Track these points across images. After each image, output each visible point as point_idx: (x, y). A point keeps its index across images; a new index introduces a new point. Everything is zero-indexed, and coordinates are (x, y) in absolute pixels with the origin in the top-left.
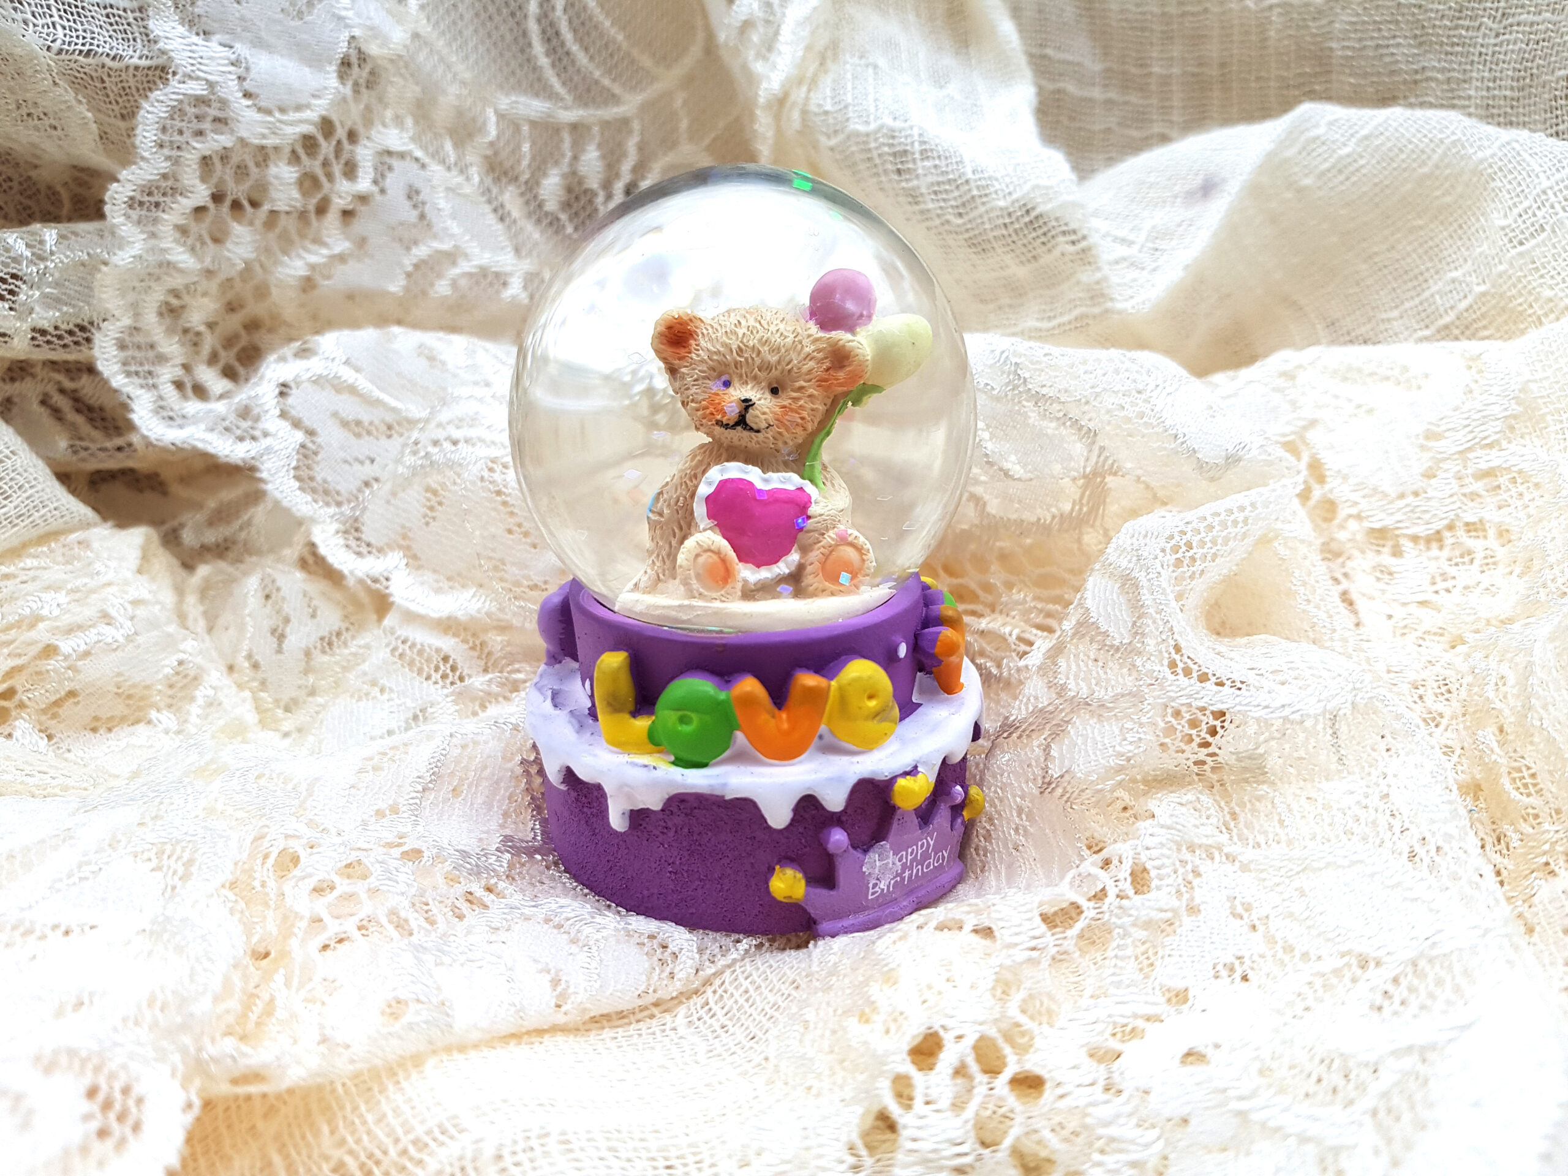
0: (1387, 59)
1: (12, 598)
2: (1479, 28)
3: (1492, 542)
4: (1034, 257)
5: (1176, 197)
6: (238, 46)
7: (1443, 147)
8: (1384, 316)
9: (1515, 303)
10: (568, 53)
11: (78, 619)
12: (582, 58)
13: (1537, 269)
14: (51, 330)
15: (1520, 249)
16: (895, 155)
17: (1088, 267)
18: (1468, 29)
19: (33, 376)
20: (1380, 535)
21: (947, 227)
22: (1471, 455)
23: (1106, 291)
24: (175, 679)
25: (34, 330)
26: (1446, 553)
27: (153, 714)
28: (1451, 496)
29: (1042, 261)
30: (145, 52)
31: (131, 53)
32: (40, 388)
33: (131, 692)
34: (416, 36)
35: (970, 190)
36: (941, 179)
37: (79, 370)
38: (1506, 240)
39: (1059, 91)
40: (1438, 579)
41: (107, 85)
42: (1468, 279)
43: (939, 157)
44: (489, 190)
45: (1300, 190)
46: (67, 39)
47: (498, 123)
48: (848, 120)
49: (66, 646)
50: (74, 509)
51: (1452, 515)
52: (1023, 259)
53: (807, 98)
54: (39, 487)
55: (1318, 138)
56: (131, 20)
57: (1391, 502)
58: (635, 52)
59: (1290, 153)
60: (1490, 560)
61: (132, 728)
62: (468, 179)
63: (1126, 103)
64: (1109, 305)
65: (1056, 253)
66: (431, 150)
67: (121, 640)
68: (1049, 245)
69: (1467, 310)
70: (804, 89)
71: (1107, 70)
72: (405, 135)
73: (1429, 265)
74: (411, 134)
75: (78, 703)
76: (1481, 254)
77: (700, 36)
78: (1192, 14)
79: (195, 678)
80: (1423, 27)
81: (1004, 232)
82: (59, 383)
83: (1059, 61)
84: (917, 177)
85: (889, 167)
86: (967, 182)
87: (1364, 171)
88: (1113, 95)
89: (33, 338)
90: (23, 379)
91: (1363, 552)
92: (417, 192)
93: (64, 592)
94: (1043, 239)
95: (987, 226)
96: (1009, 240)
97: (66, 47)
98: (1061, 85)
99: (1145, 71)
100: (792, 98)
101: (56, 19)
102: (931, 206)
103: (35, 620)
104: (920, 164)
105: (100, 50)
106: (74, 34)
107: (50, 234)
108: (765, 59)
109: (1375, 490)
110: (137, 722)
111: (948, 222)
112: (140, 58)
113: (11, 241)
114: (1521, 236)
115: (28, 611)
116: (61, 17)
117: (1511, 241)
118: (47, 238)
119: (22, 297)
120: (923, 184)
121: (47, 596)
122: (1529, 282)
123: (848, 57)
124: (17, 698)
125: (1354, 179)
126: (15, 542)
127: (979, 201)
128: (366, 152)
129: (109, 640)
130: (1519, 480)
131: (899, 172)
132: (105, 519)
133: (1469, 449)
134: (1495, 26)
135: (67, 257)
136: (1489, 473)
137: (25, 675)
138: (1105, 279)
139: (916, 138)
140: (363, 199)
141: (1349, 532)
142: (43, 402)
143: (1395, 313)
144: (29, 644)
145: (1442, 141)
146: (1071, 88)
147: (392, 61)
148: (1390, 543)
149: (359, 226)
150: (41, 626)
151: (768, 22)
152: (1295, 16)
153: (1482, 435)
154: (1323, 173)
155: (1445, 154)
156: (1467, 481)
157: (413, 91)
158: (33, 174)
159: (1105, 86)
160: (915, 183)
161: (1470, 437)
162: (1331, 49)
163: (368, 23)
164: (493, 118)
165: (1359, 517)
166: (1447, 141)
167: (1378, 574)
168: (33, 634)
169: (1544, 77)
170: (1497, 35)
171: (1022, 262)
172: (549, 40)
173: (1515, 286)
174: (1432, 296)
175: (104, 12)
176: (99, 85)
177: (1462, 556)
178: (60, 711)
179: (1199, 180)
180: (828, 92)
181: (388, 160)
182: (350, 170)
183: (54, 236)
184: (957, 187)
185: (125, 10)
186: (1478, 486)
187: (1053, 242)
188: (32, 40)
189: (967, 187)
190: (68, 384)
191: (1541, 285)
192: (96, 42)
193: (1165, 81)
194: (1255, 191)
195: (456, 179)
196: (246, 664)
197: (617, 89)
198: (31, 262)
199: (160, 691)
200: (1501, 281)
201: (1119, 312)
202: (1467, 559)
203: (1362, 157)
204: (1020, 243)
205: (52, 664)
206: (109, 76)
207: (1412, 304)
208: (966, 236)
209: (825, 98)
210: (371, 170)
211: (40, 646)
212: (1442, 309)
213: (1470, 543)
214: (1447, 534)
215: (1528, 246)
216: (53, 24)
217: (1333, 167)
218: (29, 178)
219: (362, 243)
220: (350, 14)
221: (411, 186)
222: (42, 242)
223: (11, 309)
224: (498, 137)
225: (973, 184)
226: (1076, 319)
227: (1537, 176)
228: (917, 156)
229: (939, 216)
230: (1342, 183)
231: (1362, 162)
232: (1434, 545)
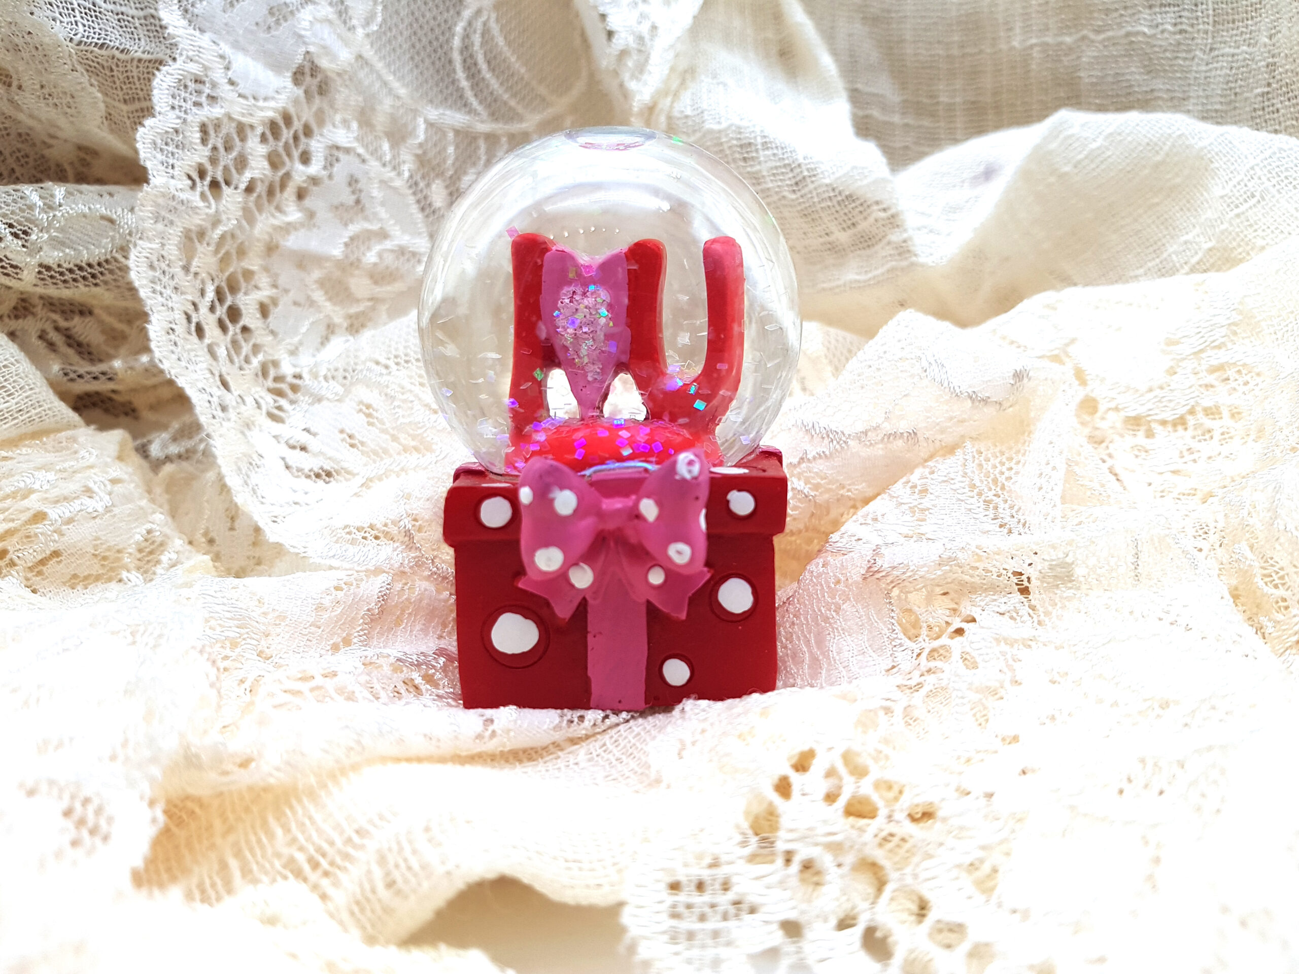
0: (1124, 84)
1: (10, 474)
2: (1193, 58)
3: (1227, 420)
4: (854, 224)
5: (963, 182)
6: (222, 44)
7: (1171, 140)
8: (1132, 274)
9: (1236, 252)
10: (483, 79)
11: (66, 492)
12: (494, 84)
13: (1251, 226)
14: (55, 267)
15: (1236, 211)
16: (741, 146)
17: (896, 230)
18: (1185, 59)
19: (34, 314)
20: (1135, 422)
21: (783, 202)
22: (1203, 355)
23: (912, 248)
24: (144, 544)
25: (41, 265)
26: (1190, 432)
27: (124, 575)
28: (1190, 387)
29: (859, 228)
30: (148, 48)
31: (136, 48)
32: (40, 325)
33: (107, 554)
34: (360, 57)
35: (801, 172)
36: (778, 164)
37: (72, 311)
38: (1225, 205)
39: (867, 117)
40: (1186, 453)
41: (115, 73)
42: (1197, 239)
43: (777, 147)
44: (416, 184)
45: (1062, 176)
46: (86, 34)
47: (426, 129)
48: (703, 122)
49: (53, 513)
50: (65, 412)
51: (1192, 402)
52: (845, 225)
53: (671, 107)
54: (37, 390)
55: (1073, 135)
56: (137, 25)
57: (1142, 395)
58: (534, 83)
59: (1053, 146)
60: (1226, 436)
61: (106, 585)
62: (399, 174)
63: (920, 127)
64: (914, 259)
65: (871, 220)
66: (371, 148)
67: (100, 510)
68: (865, 214)
69: (1198, 263)
70: (669, 99)
71: (905, 101)
72: (351, 135)
73: (1166, 233)
74: (355, 135)
75: (61, 561)
76: (1206, 219)
77: (584, 73)
78: (972, 55)
79: (162, 544)
80: (1150, 59)
81: (829, 203)
82: (55, 321)
83: (866, 94)
84: (760, 163)
85: (737, 156)
86: (799, 165)
87: (1110, 160)
88: (910, 120)
89: (39, 272)
90: (25, 317)
91: (1122, 436)
92: (357, 181)
93: (53, 473)
94: (861, 209)
95: (816, 200)
96: (833, 210)
97: (85, 39)
98: (869, 112)
99: (935, 101)
100: (660, 106)
101: (78, 18)
102: (770, 185)
103: (27, 493)
104: (761, 153)
105: (112, 44)
106: (92, 31)
107: (59, 191)
108: (638, 80)
109: (1128, 388)
110: (110, 580)
111: (784, 197)
112: (144, 52)
113: (27, 192)
114: (1237, 202)
115: (22, 485)
116: (82, 18)
117: (1229, 206)
118: (57, 193)
119: (33, 237)
120: (764, 168)
121: (40, 475)
122: (1246, 236)
123: (703, 77)
124: (8, 557)
125: (1103, 167)
126: (14, 433)
127: (808, 180)
128: (319, 145)
129: (90, 510)
130: (1244, 372)
131: (745, 159)
132: (88, 423)
133: (1202, 351)
134: (1205, 57)
135: (72, 209)
136: (1220, 368)
137: (15, 539)
138: (910, 238)
139: (758, 133)
140: (314, 181)
141: (1108, 423)
142: (40, 337)
143: (1141, 271)
144: (22, 512)
145: (1170, 135)
146: (876, 113)
147: (339, 74)
148: (1143, 428)
149: (308, 202)
150: (33, 497)
151: (640, 51)
152: (1051, 53)
153: (1212, 339)
154: (1079, 162)
155: (1174, 146)
156: (1201, 375)
157: (356, 100)
158: (46, 152)
159: (903, 113)
160: (758, 168)
161: (1203, 340)
162: (1080, 77)
163: (322, 43)
164: (422, 126)
165: (1117, 409)
166: (1174, 136)
167: (1137, 453)
168: (26, 503)
169: (1246, 95)
170: (1207, 64)
171: (844, 229)
172: (469, 68)
173: (1234, 239)
174: (1170, 255)
175: (116, 17)
176: (109, 74)
177: (1203, 435)
178: (44, 569)
179: (982, 169)
180: (688, 102)
181: (336, 153)
182: (305, 158)
183: (63, 192)
184: (792, 170)
185: (133, 17)
186: (1211, 379)
187: (869, 211)
188: (60, 31)
189: (799, 170)
190: (63, 324)
191: (1255, 237)
192: (109, 38)
193: (950, 108)
194: (1026, 175)
195: (388, 173)
196: (203, 540)
197: (520, 109)
198: (42, 210)
199: (130, 554)
200: (1223, 237)
201: (922, 265)
202: (1207, 436)
203: (1108, 149)
204: (842, 213)
205: (39, 528)
206: (117, 66)
207: (1153, 263)
208: (799, 208)
209: (685, 107)
210: (322, 159)
211: (32, 512)
212: (1178, 265)
213: (1208, 423)
214: (1189, 417)
215: (1242, 209)
216: (76, 22)
217: (1086, 157)
218: (43, 156)
219: (311, 215)
220: (308, 33)
221: (352, 176)
222: (52, 196)
223: (23, 246)
224: (426, 140)
225: (804, 167)
226: (888, 271)
227: (1246, 158)
228: (759, 147)
229: (777, 193)
230: (1094, 169)
231: (1109, 153)
232: (1180, 428)
